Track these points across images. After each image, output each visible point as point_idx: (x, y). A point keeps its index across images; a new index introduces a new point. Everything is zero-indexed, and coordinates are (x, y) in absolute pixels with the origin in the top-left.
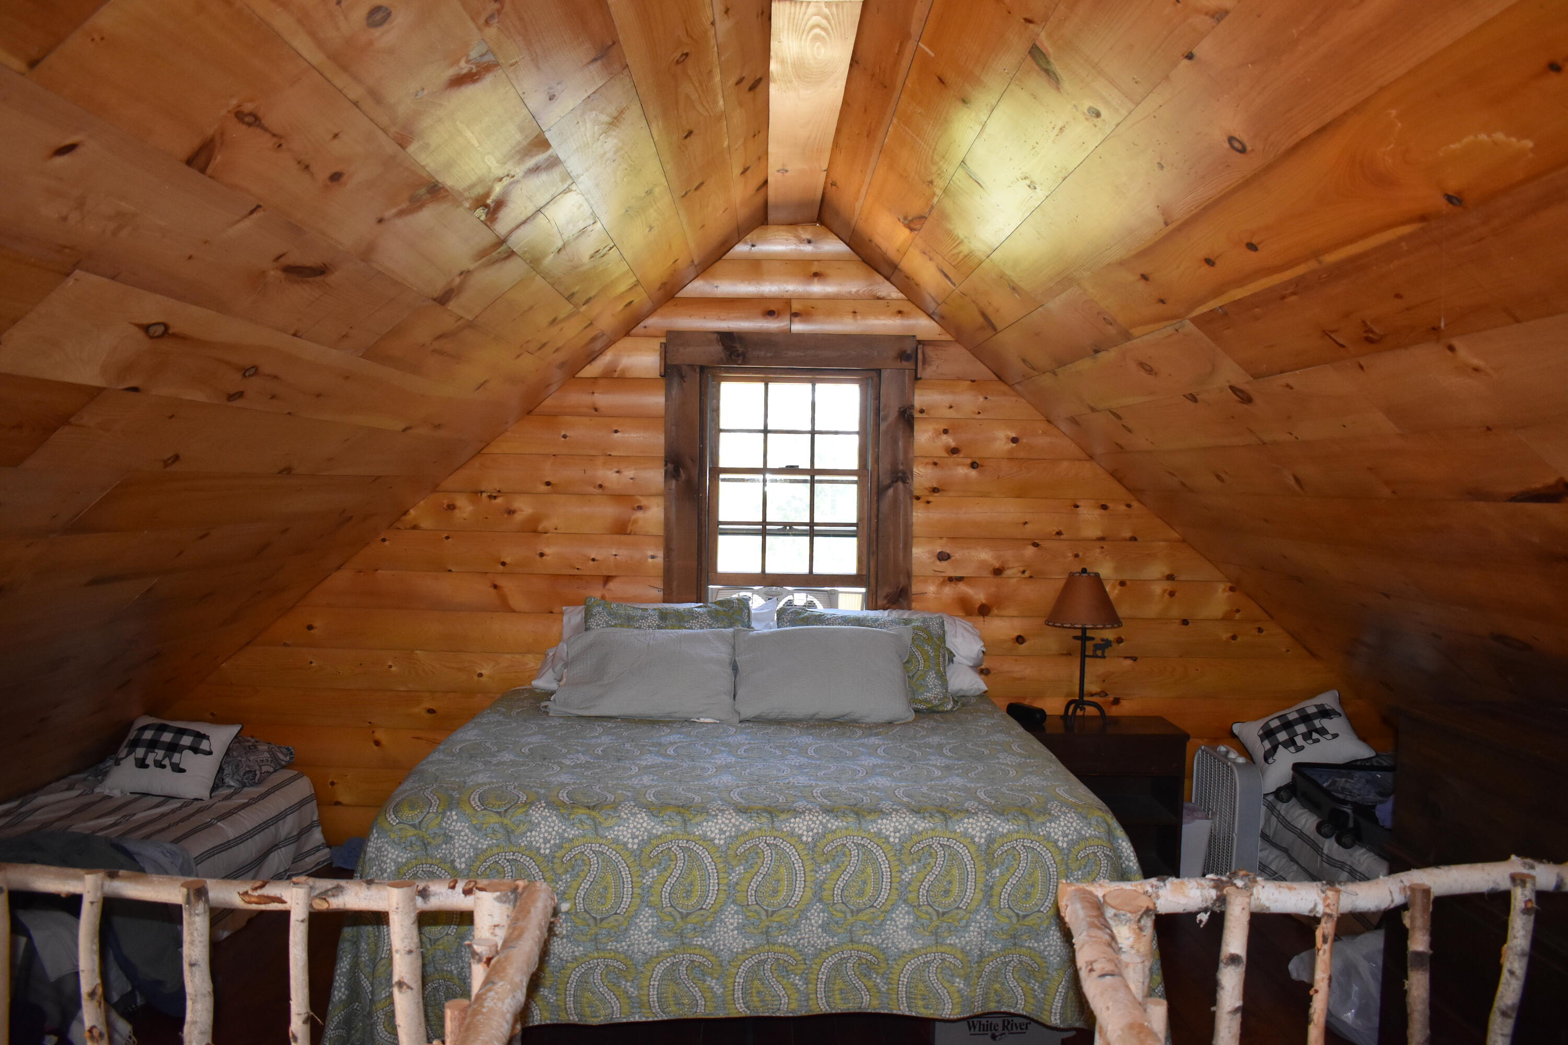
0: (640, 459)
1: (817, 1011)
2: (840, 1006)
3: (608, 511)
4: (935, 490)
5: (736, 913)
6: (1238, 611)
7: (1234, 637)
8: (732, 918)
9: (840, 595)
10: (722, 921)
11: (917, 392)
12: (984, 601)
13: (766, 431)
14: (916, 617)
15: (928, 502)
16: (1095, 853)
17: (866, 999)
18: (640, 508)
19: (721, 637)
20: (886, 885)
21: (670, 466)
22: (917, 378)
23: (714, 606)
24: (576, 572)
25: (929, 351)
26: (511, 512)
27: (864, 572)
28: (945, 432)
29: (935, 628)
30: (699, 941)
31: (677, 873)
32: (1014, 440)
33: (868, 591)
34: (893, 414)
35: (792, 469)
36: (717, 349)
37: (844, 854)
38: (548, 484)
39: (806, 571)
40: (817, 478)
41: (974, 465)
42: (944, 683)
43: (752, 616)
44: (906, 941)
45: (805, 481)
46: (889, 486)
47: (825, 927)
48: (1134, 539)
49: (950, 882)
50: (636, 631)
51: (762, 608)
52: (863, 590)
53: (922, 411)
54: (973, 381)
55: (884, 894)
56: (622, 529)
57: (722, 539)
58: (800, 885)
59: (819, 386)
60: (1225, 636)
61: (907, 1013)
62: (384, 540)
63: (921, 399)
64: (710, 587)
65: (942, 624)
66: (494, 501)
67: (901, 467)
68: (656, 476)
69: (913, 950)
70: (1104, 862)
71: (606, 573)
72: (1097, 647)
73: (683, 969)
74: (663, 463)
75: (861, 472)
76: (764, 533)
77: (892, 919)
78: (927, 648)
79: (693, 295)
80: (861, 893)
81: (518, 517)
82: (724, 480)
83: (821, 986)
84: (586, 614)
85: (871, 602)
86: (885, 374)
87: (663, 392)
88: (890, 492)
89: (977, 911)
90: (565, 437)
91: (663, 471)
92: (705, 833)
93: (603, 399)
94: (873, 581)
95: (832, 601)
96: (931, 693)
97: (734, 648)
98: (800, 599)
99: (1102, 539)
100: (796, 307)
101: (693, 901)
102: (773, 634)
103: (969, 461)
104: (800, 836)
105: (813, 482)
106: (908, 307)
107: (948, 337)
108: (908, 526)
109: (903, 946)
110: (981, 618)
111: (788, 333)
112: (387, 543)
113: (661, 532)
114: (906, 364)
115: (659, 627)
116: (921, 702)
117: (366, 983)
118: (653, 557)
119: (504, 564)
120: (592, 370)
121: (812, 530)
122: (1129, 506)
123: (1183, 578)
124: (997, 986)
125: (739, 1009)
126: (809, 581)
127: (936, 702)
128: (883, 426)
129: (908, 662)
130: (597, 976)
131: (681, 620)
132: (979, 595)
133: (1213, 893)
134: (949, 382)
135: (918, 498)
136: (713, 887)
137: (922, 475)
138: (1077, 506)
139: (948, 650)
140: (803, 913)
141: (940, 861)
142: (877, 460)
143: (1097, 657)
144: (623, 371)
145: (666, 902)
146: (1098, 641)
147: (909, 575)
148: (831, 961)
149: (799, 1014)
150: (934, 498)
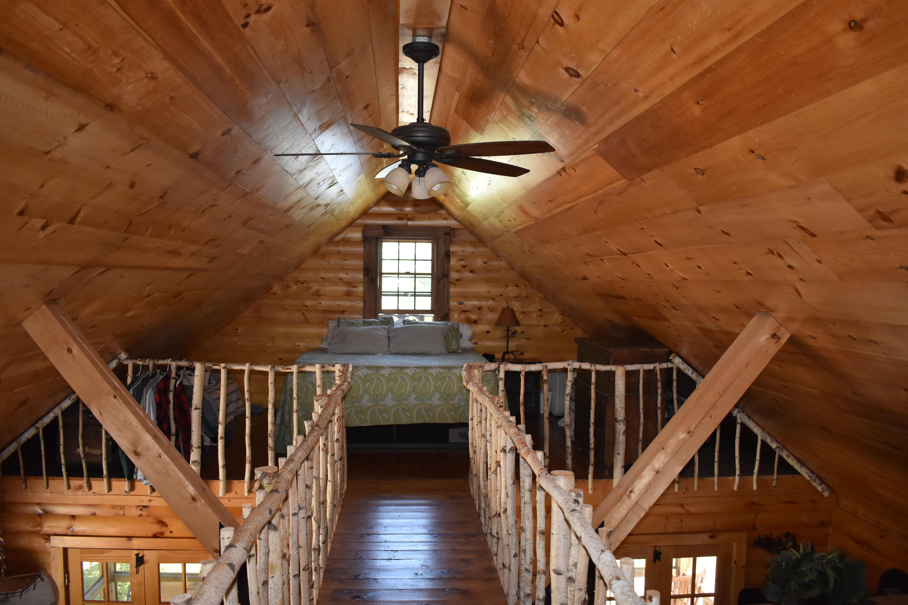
0: (355, 270)
1: (413, 423)
2: (420, 421)
3: (344, 288)
4: (458, 280)
5: (391, 395)
6: (564, 322)
7: (563, 331)
8: (390, 396)
9: (425, 317)
10: (387, 397)
11: (451, 246)
12: (475, 319)
13: (399, 260)
14: (450, 324)
15: (455, 284)
16: (490, 379)
17: (427, 419)
18: (355, 287)
19: (384, 329)
20: (432, 387)
21: (365, 272)
22: (451, 242)
23: (381, 319)
24: (332, 309)
25: (456, 232)
26: (309, 288)
27: (433, 309)
28: (461, 260)
29: (456, 326)
30: (381, 403)
31: (375, 384)
32: (485, 263)
33: (435, 316)
34: (443, 255)
35: (408, 273)
36: (381, 231)
37: (421, 379)
38: (322, 278)
39: (413, 309)
40: (417, 276)
41: (471, 272)
42: (458, 344)
43: (394, 324)
44: (438, 402)
45: (413, 277)
46: (442, 279)
47: (415, 399)
48: (527, 297)
49: (450, 386)
50: (355, 327)
51: (397, 321)
52: (433, 315)
53: (453, 253)
54: (471, 242)
55: (432, 390)
56: (348, 294)
57: (383, 298)
58: (408, 387)
59: (417, 244)
60: (560, 330)
61: (438, 422)
62: (264, 298)
63: (453, 249)
64: (379, 314)
65: (458, 325)
66: (303, 285)
67: (446, 272)
68: (360, 276)
69: (440, 405)
70: (493, 381)
71: (343, 310)
72: (513, 333)
73: (376, 411)
74: (363, 271)
75: (432, 274)
76: (398, 295)
77: (434, 396)
78: (453, 332)
79: (373, 212)
80: (426, 389)
81: (312, 291)
82: (384, 277)
83: (415, 416)
84: (338, 322)
85: (435, 319)
86: (440, 240)
87: (363, 246)
88: (442, 280)
89: (457, 394)
90: (328, 262)
91: (363, 274)
92: (382, 373)
93: (342, 249)
94: (436, 312)
95: (422, 318)
96: (454, 346)
97: (388, 332)
98: (411, 318)
99: (516, 297)
100: (409, 216)
101: (379, 392)
102: (401, 327)
103: (470, 270)
104: (409, 374)
105: (415, 278)
106: (448, 216)
107: (462, 227)
108: (448, 293)
109: (437, 404)
110: (474, 325)
111: (406, 225)
112: (265, 299)
113: (362, 295)
114: (447, 236)
115: (363, 326)
116: (450, 349)
117: (287, 417)
118: (359, 304)
119: (306, 306)
120: (338, 238)
121: (415, 294)
122: (526, 285)
123: (544, 311)
124: (463, 415)
125: (392, 422)
126: (414, 312)
127: (455, 349)
128: (440, 258)
129: (446, 336)
130: (353, 413)
131: (370, 324)
132: (474, 317)
133: (497, 365)
134: (462, 243)
135: (452, 283)
136: (385, 388)
137: (454, 275)
138: (507, 286)
139: (460, 334)
140: (410, 394)
141: (447, 381)
142: (437, 270)
143: (512, 337)
144: (349, 238)
145: (371, 392)
146: (513, 331)
147: (449, 309)
148: (418, 408)
149: (408, 423)
150: (458, 283)
